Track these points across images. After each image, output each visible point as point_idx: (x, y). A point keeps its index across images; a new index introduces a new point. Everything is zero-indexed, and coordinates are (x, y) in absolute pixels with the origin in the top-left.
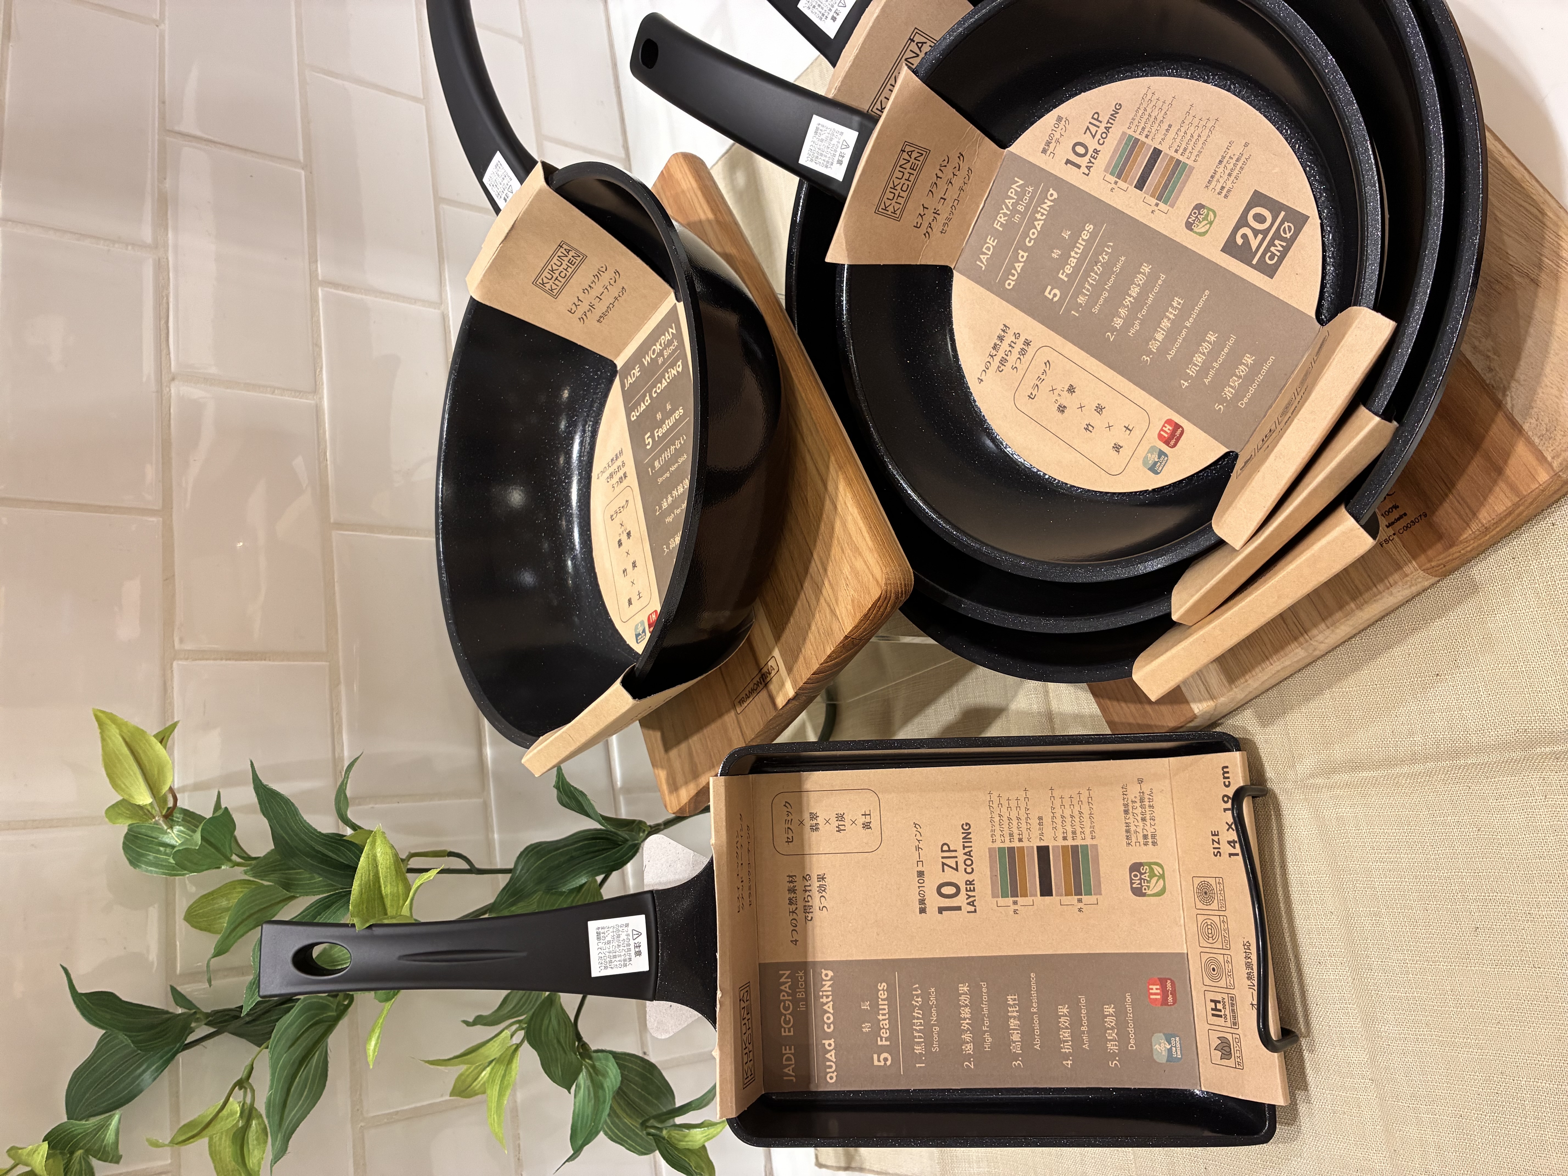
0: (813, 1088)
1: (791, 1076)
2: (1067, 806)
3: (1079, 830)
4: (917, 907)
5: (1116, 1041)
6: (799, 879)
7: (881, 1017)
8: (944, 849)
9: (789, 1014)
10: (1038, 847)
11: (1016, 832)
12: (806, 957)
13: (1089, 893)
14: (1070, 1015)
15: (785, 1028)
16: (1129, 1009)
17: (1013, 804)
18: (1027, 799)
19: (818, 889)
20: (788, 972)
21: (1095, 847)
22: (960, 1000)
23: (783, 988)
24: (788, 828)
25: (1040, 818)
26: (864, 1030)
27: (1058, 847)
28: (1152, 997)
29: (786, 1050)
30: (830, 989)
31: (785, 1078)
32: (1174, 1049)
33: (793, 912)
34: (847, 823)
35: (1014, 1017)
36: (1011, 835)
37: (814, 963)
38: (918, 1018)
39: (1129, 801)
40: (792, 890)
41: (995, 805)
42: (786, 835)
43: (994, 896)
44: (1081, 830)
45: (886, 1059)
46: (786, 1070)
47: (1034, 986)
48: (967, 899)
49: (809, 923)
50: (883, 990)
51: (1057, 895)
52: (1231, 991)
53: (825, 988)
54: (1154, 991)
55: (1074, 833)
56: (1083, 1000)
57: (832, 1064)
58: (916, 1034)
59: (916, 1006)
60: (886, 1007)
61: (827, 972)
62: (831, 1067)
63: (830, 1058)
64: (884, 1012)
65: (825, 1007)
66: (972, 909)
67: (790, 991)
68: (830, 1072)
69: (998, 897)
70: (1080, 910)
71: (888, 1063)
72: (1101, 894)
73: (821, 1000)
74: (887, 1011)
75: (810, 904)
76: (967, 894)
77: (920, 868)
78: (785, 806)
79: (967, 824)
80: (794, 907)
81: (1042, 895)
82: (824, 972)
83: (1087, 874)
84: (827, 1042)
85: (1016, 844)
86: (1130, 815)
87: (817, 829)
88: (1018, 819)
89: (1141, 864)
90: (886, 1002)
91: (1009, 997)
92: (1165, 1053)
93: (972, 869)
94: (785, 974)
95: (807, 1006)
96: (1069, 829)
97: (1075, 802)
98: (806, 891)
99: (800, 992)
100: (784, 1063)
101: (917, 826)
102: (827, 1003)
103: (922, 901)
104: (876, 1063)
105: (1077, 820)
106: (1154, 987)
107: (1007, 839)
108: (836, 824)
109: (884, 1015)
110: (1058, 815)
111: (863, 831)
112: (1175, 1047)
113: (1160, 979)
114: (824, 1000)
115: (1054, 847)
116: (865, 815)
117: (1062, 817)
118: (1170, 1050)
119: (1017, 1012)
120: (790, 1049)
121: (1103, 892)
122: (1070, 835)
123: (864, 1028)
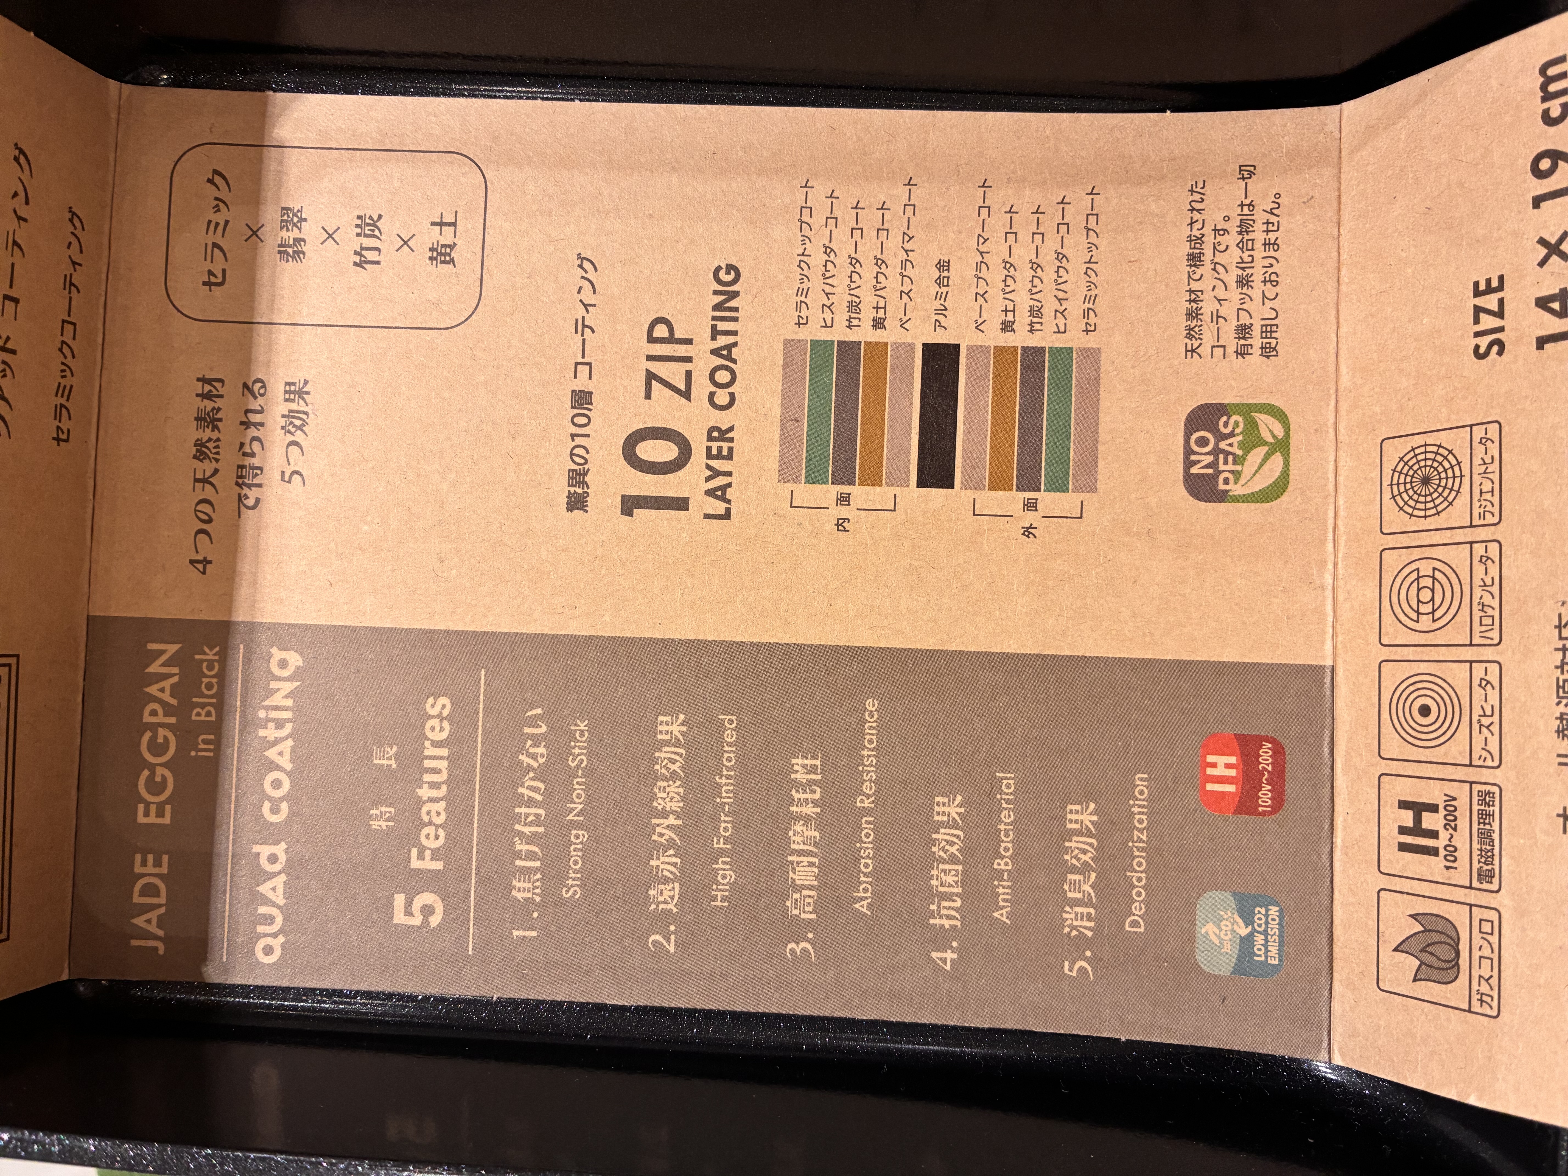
0: (213, 974)
1: (156, 938)
2: (1024, 236)
3: (1050, 307)
4: (561, 490)
5: (1089, 904)
6: (230, 390)
7: (424, 792)
8: (655, 335)
9: (164, 765)
10: (926, 346)
11: (868, 299)
12: (230, 610)
13: (1059, 485)
14: (965, 822)
15: (147, 804)
16: (1141, 820)
17: (870, 219)
18: (910, 210)
19: (283, 422)
20: (172, 649)
21: (1092, 355)
22: (656, 761)
23: (153, 690)
24: (215, 245)
25: (943, 265)
26: (375, 824)
27: (985, 349)
28: (1210, 787)
29: (144, 863)
30: (289, 702)
31: (135, 943)
32: (1259, 939)
33: (205, 481)
34: (388, 243)
35: (807, 819)
36: (853, 307)
37: (252, 627)
38: (531, 803)
39: (1208, 230)
40: (208, 420)
41: (818, 220)
42: (208, 266)
43: (786, 474)
44: (1056, 305)
45: (428, 910)
46: (139, 921)
47: (871, 735)
48: (708, 479)
49: (247, 514)
50: (439, 716)
51: (964, 487)
52: (1486, 775)
53: (277, 700)
54: (1220, 771)
55: (1035, 312)
56: (1008, 783)
57: (274, 911)
58: (521, 847)
59: (530, 768)
60: (444, 764)
61: (284, 655)
62: (271, 920)
63: (270, 895)
64: (436, 778)
65: (271, 754)
66: (719, 507)
67: (174, 702)
68: (266, 935)
69: (796, 480)
70: (1028, 531)
71: (435, 920)
72: (1093, 490)
73: (262, 733)
74: (444, 776)
75: (256, 461)
76: (708, 467)
77: (582, 383)
78: (210, 181)
79: (730, 268)
80: (208, 467)
81: (921, 484)
82: (277, 654)
83: (1062, 433)
84: (265, 851)
85: (865, 334)
86: (1206, 269)
87: (298, 255)
88: (880, 262)
89: (1221, 410)
90: (444, 752)
91: (798, 762)
92: (1230, 950)
93: (732, 396)
94: (163, 652)
95: (218, 745)
96: (1023, 301)
97: (1048, 225)
98: (247, 424)
99: (203, 706)
100: (137, 899)
101: (587, 265)
102: (277, 742)
103: (578, 477)
104: (399, 917)
105: (1049, 275)
106: (1222, 760)
107: (841, 317)
108: (357, 243)
109: (434, 786)
110: (995, 260)
111: (431, 268)
112: (1265, 933)
113: (1240, 738)
114: (270, 733)
115: (971, 349)
116: (441, 224)
117: (1007, 265)
118: (1247, 942)
119: (815, 803)
120: (158, 863)
121: (1101, 486)
122: (1022, 319)
123: (376, 818)
